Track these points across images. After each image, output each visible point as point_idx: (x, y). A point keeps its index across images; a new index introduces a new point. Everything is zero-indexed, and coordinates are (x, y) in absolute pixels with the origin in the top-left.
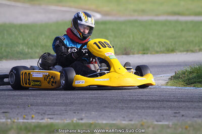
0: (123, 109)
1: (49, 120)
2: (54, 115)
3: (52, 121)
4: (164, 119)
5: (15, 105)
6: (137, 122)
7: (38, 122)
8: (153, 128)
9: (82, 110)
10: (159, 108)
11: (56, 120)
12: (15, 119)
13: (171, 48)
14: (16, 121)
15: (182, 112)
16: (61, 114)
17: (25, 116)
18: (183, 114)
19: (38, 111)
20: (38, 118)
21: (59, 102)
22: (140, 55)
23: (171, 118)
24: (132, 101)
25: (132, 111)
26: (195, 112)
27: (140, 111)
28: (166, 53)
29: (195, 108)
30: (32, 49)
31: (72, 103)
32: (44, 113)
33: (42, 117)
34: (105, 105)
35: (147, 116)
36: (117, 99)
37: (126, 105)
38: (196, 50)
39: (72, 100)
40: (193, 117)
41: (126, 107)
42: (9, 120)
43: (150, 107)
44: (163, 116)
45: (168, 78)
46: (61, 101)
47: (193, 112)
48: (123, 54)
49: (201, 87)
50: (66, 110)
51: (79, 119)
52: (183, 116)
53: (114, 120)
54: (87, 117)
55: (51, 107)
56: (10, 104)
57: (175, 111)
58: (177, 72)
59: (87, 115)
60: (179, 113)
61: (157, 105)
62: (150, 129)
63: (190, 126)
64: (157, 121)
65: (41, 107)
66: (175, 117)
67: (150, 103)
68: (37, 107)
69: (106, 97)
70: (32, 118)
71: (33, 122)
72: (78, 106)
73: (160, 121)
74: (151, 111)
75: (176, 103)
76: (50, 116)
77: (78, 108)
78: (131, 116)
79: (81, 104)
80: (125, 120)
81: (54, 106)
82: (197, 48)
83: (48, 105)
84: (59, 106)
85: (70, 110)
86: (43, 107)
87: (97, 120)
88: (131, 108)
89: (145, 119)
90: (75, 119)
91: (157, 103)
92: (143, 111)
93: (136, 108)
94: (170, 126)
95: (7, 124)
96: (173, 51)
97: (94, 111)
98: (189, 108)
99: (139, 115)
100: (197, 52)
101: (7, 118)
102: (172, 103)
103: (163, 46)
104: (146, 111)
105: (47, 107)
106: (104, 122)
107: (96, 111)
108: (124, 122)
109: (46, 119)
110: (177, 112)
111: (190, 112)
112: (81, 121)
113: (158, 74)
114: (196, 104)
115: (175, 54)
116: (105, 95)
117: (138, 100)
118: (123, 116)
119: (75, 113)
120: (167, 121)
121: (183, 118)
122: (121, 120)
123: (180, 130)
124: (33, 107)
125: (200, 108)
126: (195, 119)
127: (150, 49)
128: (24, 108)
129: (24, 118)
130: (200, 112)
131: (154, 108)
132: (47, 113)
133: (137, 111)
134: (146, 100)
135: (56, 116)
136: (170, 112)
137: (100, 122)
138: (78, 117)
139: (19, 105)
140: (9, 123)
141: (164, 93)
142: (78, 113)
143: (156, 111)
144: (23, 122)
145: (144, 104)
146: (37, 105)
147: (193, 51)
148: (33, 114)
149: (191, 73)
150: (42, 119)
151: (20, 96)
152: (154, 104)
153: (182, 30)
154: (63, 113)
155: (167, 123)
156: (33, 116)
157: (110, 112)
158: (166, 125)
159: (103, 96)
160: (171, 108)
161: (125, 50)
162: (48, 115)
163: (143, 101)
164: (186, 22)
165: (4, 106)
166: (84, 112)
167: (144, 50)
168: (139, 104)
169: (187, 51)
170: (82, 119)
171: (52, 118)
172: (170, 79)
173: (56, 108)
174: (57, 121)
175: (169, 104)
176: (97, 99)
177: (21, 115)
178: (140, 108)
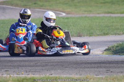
0: (76, 68)
1: (32, 75)
2: (35, 72)
3: (34, 76)
4: (100, 74)
5: (13, 67)
6: (84, 76)
7: (26, 76)
8: (94, 79)
9: (52, 69)
10: (97, 67)
11: (36, 75)
12: (12, 75)
13: (106, 32)
14: (12, 76)
15: (111, 70)
16: (39, 72)
17: (18, 73)
18: (112, 71)
19: (25, 70)
20: (26, 74)
21: (39, 64)
22: (88, 36)
23: (105, 73)
24: (82, 63)
25: (81, 69)
26: (119, 70)
27: (86, 69)
28: (103, 36)
29: (119, 67)
31: (47, 65)
32: (30, 71)
33: (28, 73)
34: (66, 66)
35: (90, 72)
36: (73, 63)
38: (121, 33)
39: (47, 63)
40: (118, 73)
41: (78, 67)
42: (9, 75)
43: (92, 67)
44: (100, 72)
45: (104, 50)
46: (40, 64)
47: (118, 70)
48: (78, 36)
49: (123, 55)
50: (42, 69)
51: (50, 75)
52: (112, 72)
53: (71, 74)
54: (55, 73)
55: (34, 67)
56: (11, 66)
57: (107, 70)
58: (109, 46)
59: (55, 72)
60: (109, 70)
61: (96, 65)
62: (92, 80)
63: (115, 78)
64: (96, 75)
65: (28, 68)
66: (107, 72)
67: (93, 65)
68: (26, 68)
69: (67, 61)
70: (22, 74)
71: (23, 76)
72: (50, 67)
73: (98, 75)
74: (93, 69)
75: (108, 65)
76: (33, 73)
77: (50, 68)
78: (81, 72)
79: (52, 65)
80: (77, 75)
81: (36, 67)
82: (121, 32)
83: (32, 67)
84: (39, 67)
85: (45, 69)
86: (29, 68)
87: (61, 75)
88: (81, 68)
89: (89, 74)
90: (48, 75)
92: (88, 69)
93: (84, 68)
94: (104, 78)
95: (7, 78)
96: (107, 34)
97: (59, 70)
98: (115, 67)
99: (86, 72)
100: (121, 35)
101: (7, 74)
102: (106, 65)
103: (102, 31)
104: (90, 69)
105: (32, 68)
106: (65, 76)
107: (61, 70)
108: (76, 76)
109: (31, 75)
110: (108, 70)
111: (116, 70)
112: (51, 76)
113: (98, 48)
114: (120, 65)
115: (108, 36)
116: (66, 60)
117: (86, 63)
118: (76, 72)
119: (48, 71)
120: (102, 75)
121: (112, 73)
122: (75, 75)
123: (110, 80)
124: (23, 67)
125: (122, 68)
126: (119, 74)
127: (94, 33)
128: (18, 68)
129: (17, 74)
130: (122, 70)
131: (95, 67)
133: (85, 69)
134: (90, 63)
135: (36, 72)
136: (104, 69)
137: (62, 76)
138: (50, 74)
139: (15, 66)
140: (8, 77)
141: (101, 59)
142: (50, 71)
143: (96, 69)
144: (17, 76)
145: (89, 65)
146: (26, 66)
147: (119, 34)
148: (22, 72)
149: (117, 46)
150: (28, 75)
151: (16, 61)
152: (95, 65)
153: (113, 22)
154: (41, 71)
155: (102, 76)
156: (23, 73)
157: (69, 70)
158: (101, 77)
159: (65, 61)
160: (105, 67)
161: (79, 34)
162: (32, 72)
163: (88, 63)
164: (115, 17)
165: (7, 67)
166: (53, 70)
167: (90, 34)
168: (86, 66)
169: (116, 34)
170: (51, 75)
171: (34, 74)
172: (105, 50)
175: (104, 65)
176: (61, 62)
177: (16, 72)
178: (86, 68)
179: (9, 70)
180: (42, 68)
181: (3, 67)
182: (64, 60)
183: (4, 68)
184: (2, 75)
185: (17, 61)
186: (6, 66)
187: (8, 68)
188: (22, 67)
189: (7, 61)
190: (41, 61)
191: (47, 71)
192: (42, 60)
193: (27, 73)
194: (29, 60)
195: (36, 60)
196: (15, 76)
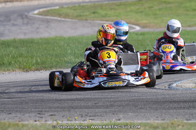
0: (157, 110)
1: (90, 121)
2: (95, 116)
3: (93, 122)
4: (193, 118)
5: (61, 108)
6: (168, 121)
7: (81, 123)
8: (183, 126)
9: (120, 111)
10: (189, 108)
14: (60, 122)
16: (101, 116)
17: (69, 118)
19: (81, 113)
20: (81, 120)
21: (99, 104)
24: (165, 102)
25: (164, 111)
27: (171, 111)
30: (78, 58)
31: (112, 106)
32: (86, 115)
33: (85, 118)
34: (141, 107)
35: (178, 115)
36: (152, 101)
37: (160, 106)
39: (112, 103)
41: (159, 108)
42: (55, 122)
43: (181, 108)
44: (192, 115)
46: (102, 104)
50: (106, 112)
51: (117, 120)
53: (149, 119)
55: (93, 109)
56: (58, 107)
59: (124, 116)
61: (187, 105)
62: (180, 127)
64: (187, 120)
65: (84, 110)
67: (182, 104)
68: (81, 110)
69: (143, 99)
70: (75, 120)
72: (117, 108)
73: (190, 120)
74: (182, 110)
76: (91, 118)
77: (117, 110)
78: (163, 115)
79: (120, 106)
80: (158, 120)
81: (96, 108)
83: (90, 108)
84: (100, 108)
85: (110, 112)
86: (86, 110)
87: (133, 120)
88: (164, 108)
89: (176, 118)
90: (114, 120)
91: (187, 103)
92: (175, 111)
93: (168, 109)
97: (131, 113)
99: (171, 115)
101: (53, 121)
104: (177, 111)
105: (90, 110)
106: (139, 122)
107: (133, 112)
112: (119, 122)
113: (189, 78)
116: (141, 98)
117: (171, 102)
118: (156, 116)
122: (154, 120)
124: (77, 110)
128: (69, 111)
129: (68, 120)
131: (184, 108)
132: (89, 115)
133: (169, 111)
134: (178, 102)
135: (97, 117)
137: (136, 122)
138: (117, 118)
139: (64, 108)
141: (194, 94)
142: (116, 114)
143: (186, 111)
144: (67, 123)
145: (176, 105)
146: (81, 107)
150: (84, 120)
151: (66, 100)
152: (185, 104)
154: (104, 114)
155: (195, 121)
156: (76, 118)
162: (90, 116)
163: (175, 102)
166: (122, 113)
168: (171, 105)
170: (119, 120)
171: (94, 119)
173: (97, 110)
174: (97, 122)
176: (134, 101)
177: (66, 117)
178: (172, 108)
179: (56, 113)
180: (106, 110)
181: (47, 109)
182: (137, 98)
183: (48, 111)
184: (46, 121)
185: (68, 100)
186: (51, 108)
187: (55, 111)
188: (75, 109)
189: (53, 100)
190: (103, 100)
191: (113, 115)
192: (105, 98)
193: (83, 119)
194: (85, 98)
195: (96, 98)
196: (65, 122)
